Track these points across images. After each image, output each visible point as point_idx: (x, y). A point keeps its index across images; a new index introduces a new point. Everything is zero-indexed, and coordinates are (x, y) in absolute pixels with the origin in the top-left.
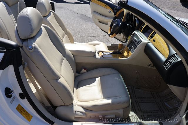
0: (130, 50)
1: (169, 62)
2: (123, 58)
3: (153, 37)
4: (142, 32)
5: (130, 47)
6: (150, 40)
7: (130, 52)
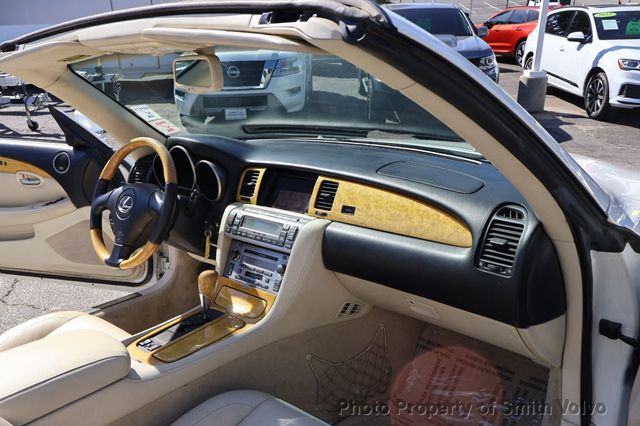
0: (253, 282)
1: (495, 247)
2: (249, 328)
3: (330, 200)
4: (258, 204)
5: (240, 271)
6: (325, 215)
7: (258, 289)
